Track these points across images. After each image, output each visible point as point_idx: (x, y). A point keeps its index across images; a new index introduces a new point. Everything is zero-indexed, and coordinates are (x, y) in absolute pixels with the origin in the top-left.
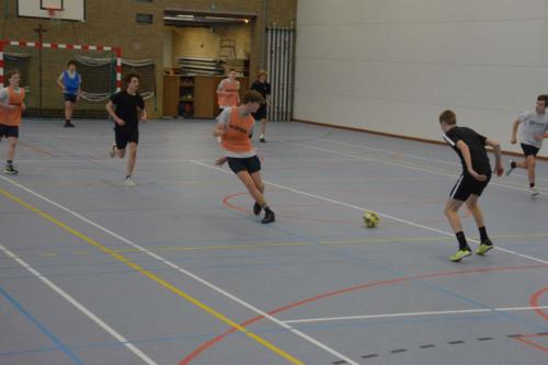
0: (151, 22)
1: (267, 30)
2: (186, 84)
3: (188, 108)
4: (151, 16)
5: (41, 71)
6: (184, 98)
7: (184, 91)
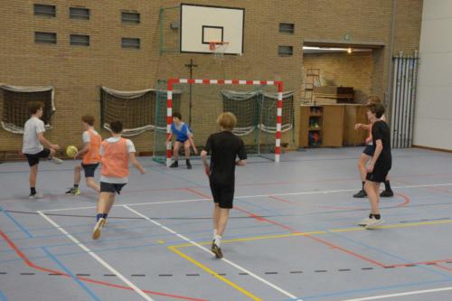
0: (291, 54)
1: (394, 59)
2: (314, 114)
3: (316, 137)
4: (291, 48)
5: (191, 106)
6: (312, 128)
7: (314, 120)
